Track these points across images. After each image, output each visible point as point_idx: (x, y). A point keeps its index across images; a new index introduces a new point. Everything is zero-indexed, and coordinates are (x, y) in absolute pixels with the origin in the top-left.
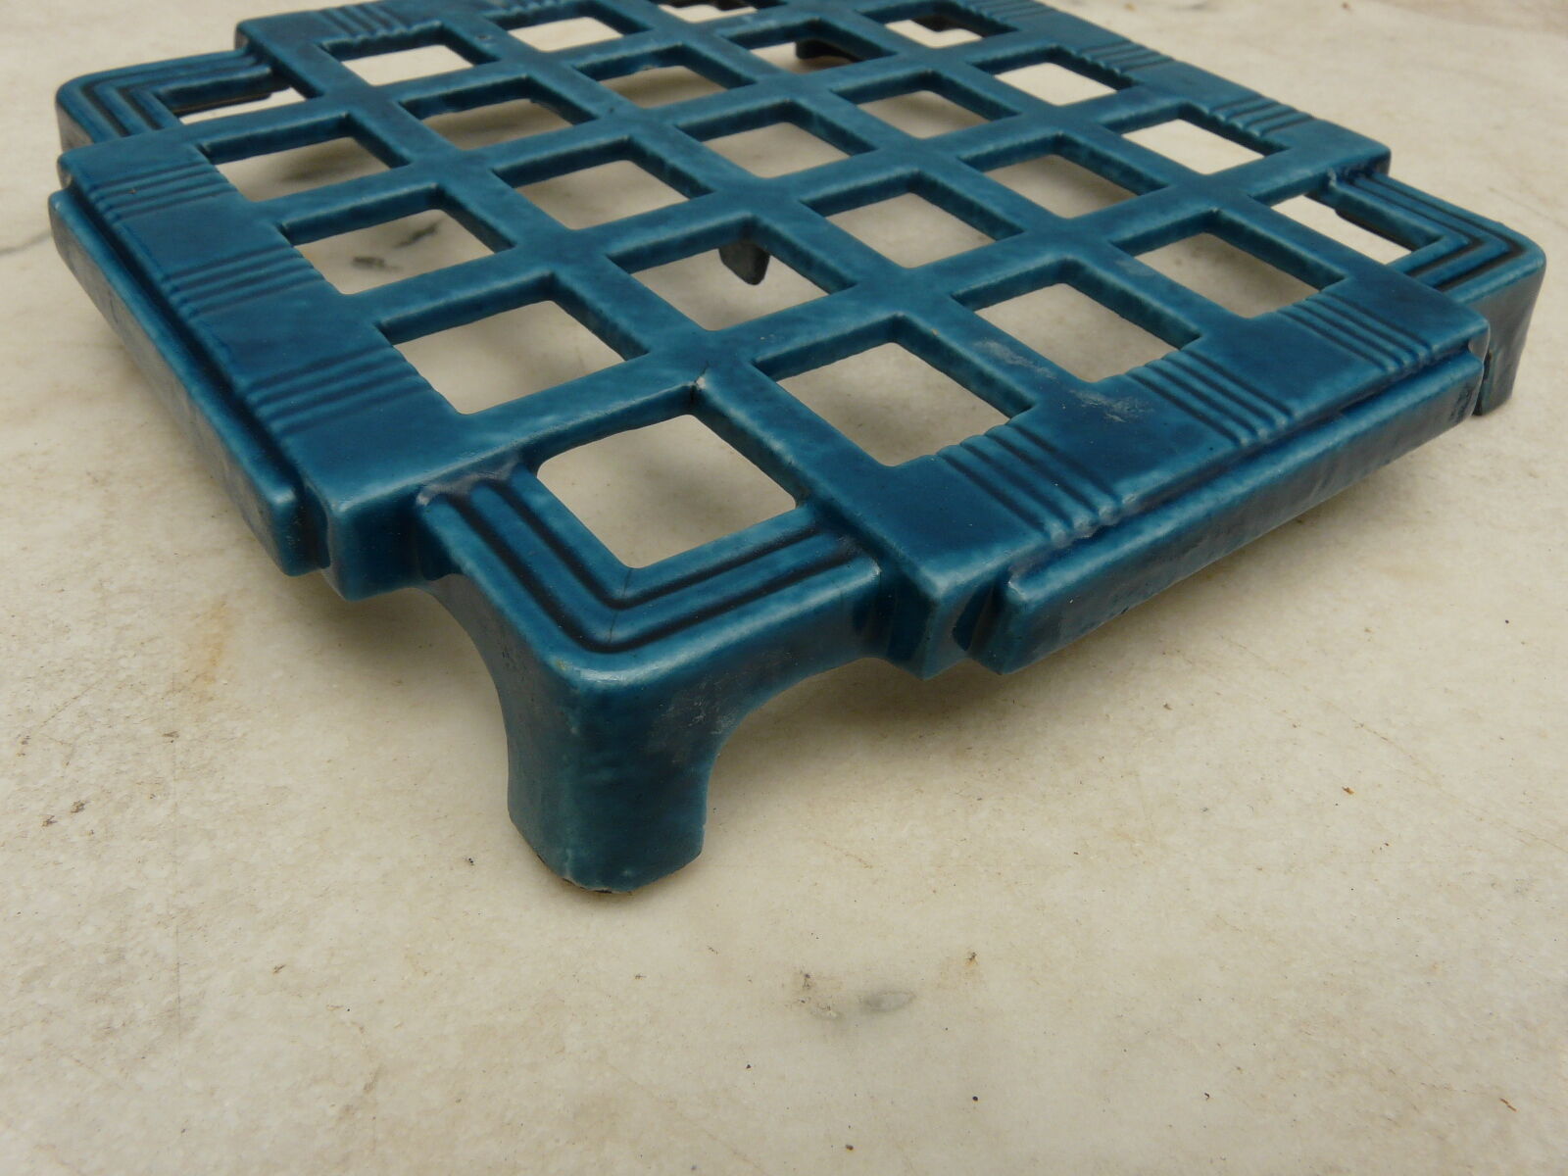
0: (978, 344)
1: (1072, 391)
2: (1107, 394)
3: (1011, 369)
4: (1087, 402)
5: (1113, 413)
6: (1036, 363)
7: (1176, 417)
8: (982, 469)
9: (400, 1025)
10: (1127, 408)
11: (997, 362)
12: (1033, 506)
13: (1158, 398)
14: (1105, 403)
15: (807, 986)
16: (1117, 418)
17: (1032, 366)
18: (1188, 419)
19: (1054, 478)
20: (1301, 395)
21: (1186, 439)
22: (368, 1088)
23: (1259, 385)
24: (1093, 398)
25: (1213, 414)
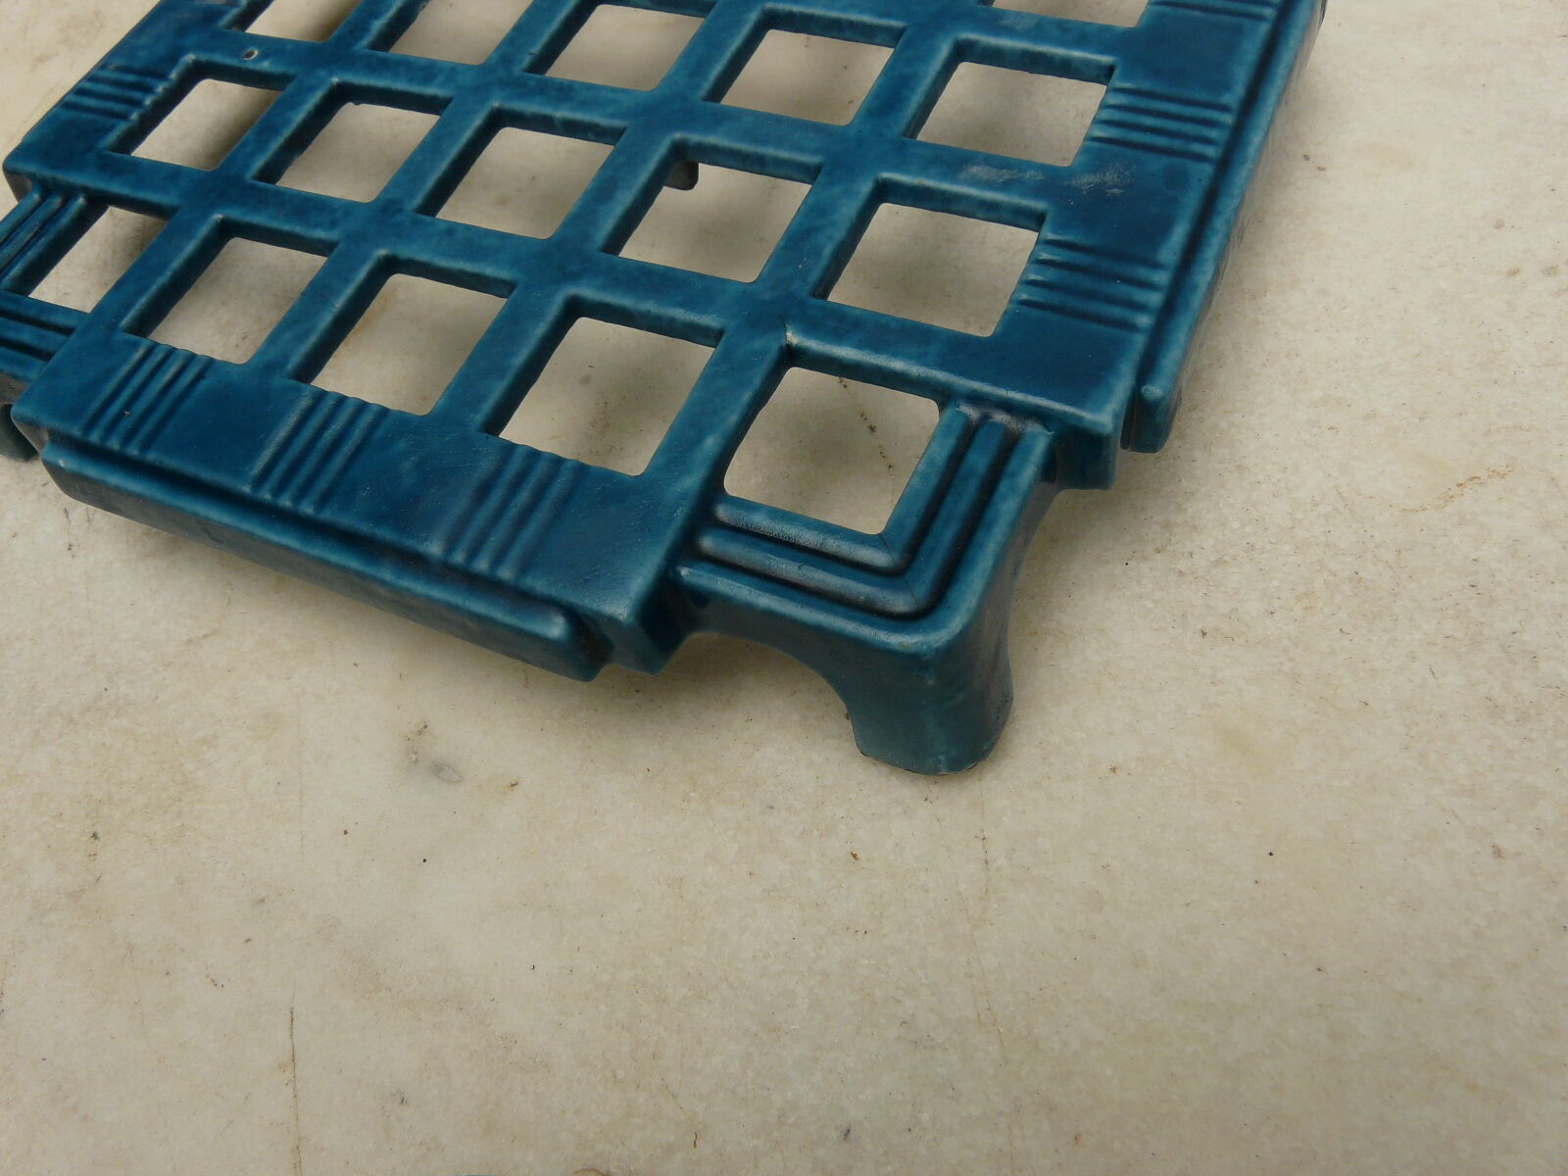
0: (963, 175)
1: (1066, 183)
2: (1093, 171)
3: (1005, 186)
4: (1084, 188)
5: (1111, 188)
6: (1020, 171)
7: (1157, 164)
8: (1055, 298)
10: (1116, 176)
11: (988, 185)
12: (1116, 312)
13: (1129, 152)
14: (1097, 180)
15: (420, 732)
16: (1115, 191)
17: (1020, 175)
18: (1164, 161)
19: (1114, 277)
20: (1226, 87)
21: (1176, 180)
23: (1189, 94)
24: (1085, 180)
25: (1177, 144)
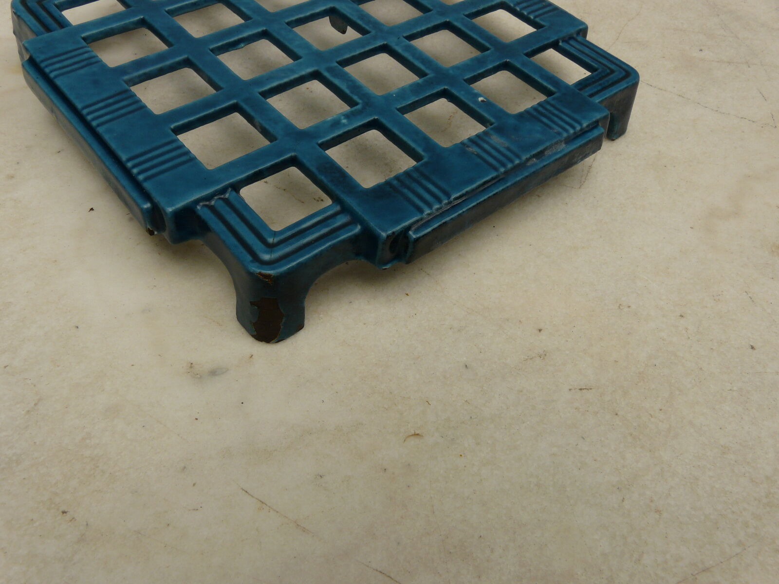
9: (48, 384)
15: (191, 367)
22: (35, 404)
